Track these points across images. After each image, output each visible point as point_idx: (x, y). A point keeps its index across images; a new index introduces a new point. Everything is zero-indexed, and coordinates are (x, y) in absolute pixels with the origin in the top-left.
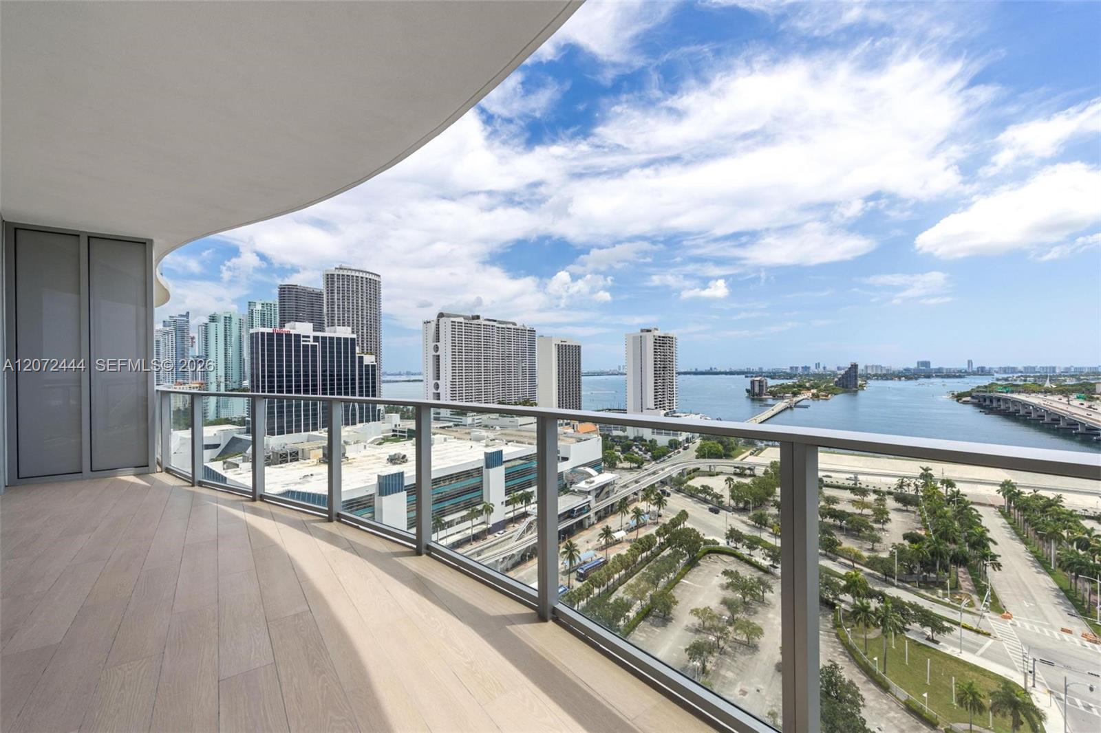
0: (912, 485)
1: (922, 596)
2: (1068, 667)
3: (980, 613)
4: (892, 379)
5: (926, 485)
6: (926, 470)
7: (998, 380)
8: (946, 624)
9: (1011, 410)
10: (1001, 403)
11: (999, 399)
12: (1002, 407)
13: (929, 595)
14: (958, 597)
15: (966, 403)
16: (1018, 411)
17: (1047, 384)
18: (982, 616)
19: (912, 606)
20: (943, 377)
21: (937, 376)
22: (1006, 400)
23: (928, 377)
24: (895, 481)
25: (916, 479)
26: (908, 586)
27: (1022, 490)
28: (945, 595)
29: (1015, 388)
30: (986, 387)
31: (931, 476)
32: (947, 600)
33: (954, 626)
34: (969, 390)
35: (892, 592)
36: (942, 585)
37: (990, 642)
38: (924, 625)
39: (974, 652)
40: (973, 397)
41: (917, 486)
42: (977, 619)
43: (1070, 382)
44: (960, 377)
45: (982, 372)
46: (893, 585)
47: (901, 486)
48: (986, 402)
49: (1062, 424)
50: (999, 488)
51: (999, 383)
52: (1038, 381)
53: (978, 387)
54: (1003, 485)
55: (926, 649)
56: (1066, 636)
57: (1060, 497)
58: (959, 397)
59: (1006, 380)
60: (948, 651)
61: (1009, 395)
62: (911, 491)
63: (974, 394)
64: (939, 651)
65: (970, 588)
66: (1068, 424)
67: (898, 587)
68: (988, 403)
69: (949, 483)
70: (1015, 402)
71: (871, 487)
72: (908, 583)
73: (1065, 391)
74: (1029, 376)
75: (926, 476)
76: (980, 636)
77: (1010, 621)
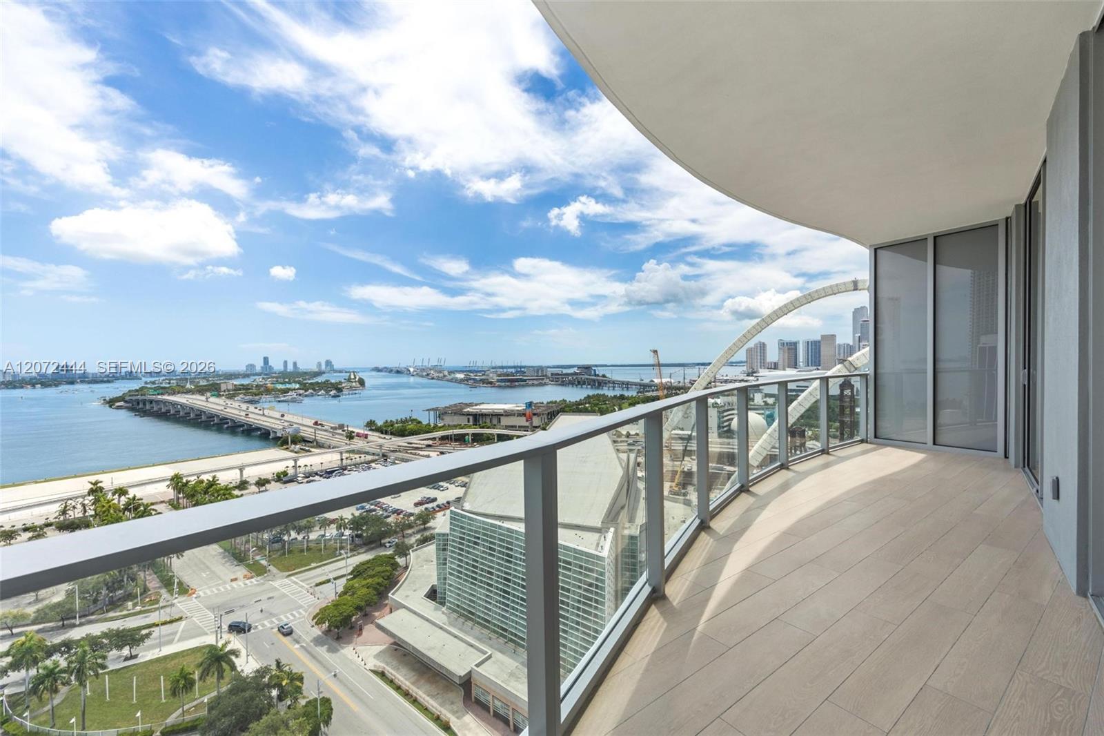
0: (79, 506)
1: (112, 619)
2: (243, 606)
3: (169, 603)
4: (22, 387)
5: (96, 501)
6: (95, 484)
7: (146, 383)
8: (144, 632)
9: (163, 410)
10: (154, 405)
11: (151, 402)
12: (155, 409)
13: (118, 614)
14: (147, 600)
15: (119, 408)
16: (169, 411)
17: (188, 386)
18: (172, 605)
19: (105, 635)
20: (89, 382)
21: (82, 382)
22: (158, 402)
23: (72, 383)
24: (56, 507)
25: (83, 497)
26: (93, 617)
27: (189, 479)
28: (135, 605)
29: (164, 390)
30: (137, 391)
31: (101, 489)
32: (138, 608)
33: (152, 629)
34: (121, 395)
35: (76, 634)
36: (130, 596)
37: (183, 623)
38: (120, 647)
39: (170, 642)
40: (126, 402)
41: (84, 506)
42: (168, 610)
43: (203, 383)
44: (108, 382)
45: (130, 376)
46: (74, 626)
47: (64, 512)
48: (139, 405)
49: (204, 418)
50: (168, 483)
51: (149, 386)
52: (181, 383)
53: (129, 391)
54: (172, 479)
55: (126, 670)
56: (234, 584)
57: (214, 477)
58: (111, 403)
59: (153, 383)
60: (148, 659)
61: (159, 397)
62: (78, 514)
63: (127, 398)
64: (141, 663)
65: (157, 585)
66: (208, 418)
67: (81, 625)
68: (141, 406)
69: (122, 492)
70: (165, 403)
71: (19, 526)
72: (92, 614)
73: (201, 391)
74: (173, 379)
75: (96, 490)
76: (174, 624)
77: (194, 596)
